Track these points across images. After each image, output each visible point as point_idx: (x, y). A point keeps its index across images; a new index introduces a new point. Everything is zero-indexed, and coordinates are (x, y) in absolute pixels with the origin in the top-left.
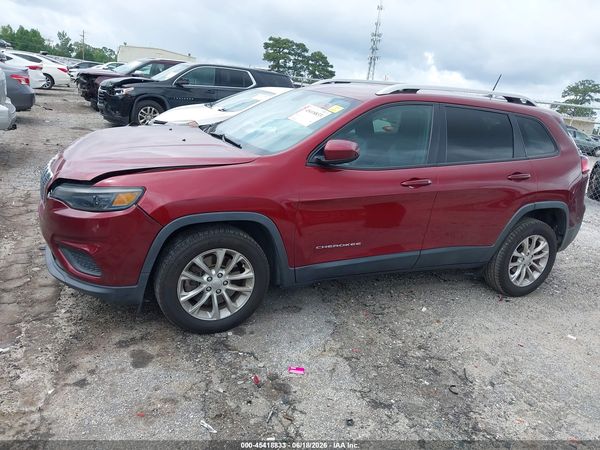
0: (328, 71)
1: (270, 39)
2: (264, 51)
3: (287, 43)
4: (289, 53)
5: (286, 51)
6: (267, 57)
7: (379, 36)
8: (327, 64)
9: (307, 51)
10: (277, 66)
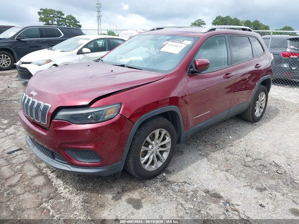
0: (77, 25)
1: (41, 9)
2: (39, 17)
3: (52, 11)
4: (54, 17)
5: (51, 15)
6: (41, 20)
7: (100, 4)
8: (76, 21)
9: (63, 15)
10: (48, 24)
